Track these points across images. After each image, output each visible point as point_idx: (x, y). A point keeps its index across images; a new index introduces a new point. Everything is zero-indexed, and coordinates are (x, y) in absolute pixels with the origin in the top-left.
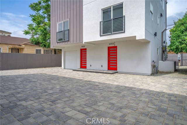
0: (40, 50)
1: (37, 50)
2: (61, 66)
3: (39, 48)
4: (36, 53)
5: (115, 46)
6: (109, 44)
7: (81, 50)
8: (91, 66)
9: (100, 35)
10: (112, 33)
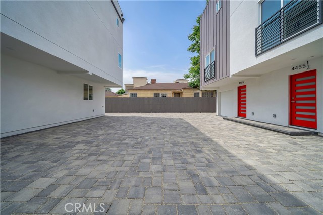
0: (199, 93)
1: (195, 93)
2: (215, 112)
3: (197, 91)
4: (195, 96)
5: (311, 69)
6: (293, 69)
7: (239, 88)
8: (253, 114)
9: (256, 54)
10: (283, 40)
